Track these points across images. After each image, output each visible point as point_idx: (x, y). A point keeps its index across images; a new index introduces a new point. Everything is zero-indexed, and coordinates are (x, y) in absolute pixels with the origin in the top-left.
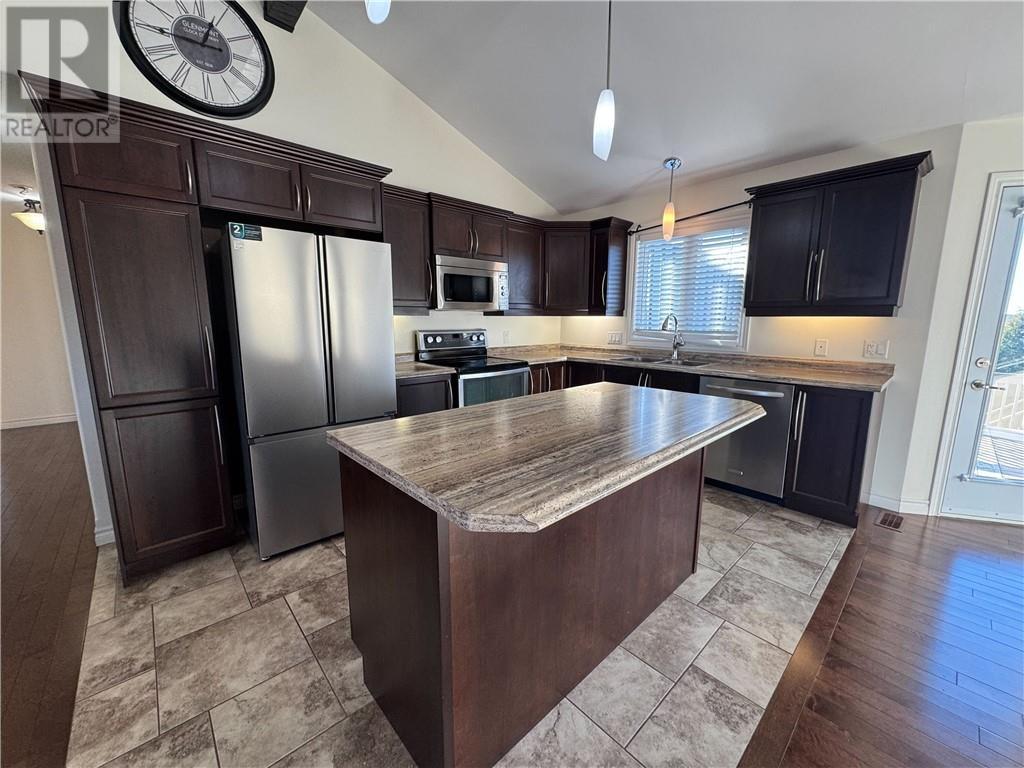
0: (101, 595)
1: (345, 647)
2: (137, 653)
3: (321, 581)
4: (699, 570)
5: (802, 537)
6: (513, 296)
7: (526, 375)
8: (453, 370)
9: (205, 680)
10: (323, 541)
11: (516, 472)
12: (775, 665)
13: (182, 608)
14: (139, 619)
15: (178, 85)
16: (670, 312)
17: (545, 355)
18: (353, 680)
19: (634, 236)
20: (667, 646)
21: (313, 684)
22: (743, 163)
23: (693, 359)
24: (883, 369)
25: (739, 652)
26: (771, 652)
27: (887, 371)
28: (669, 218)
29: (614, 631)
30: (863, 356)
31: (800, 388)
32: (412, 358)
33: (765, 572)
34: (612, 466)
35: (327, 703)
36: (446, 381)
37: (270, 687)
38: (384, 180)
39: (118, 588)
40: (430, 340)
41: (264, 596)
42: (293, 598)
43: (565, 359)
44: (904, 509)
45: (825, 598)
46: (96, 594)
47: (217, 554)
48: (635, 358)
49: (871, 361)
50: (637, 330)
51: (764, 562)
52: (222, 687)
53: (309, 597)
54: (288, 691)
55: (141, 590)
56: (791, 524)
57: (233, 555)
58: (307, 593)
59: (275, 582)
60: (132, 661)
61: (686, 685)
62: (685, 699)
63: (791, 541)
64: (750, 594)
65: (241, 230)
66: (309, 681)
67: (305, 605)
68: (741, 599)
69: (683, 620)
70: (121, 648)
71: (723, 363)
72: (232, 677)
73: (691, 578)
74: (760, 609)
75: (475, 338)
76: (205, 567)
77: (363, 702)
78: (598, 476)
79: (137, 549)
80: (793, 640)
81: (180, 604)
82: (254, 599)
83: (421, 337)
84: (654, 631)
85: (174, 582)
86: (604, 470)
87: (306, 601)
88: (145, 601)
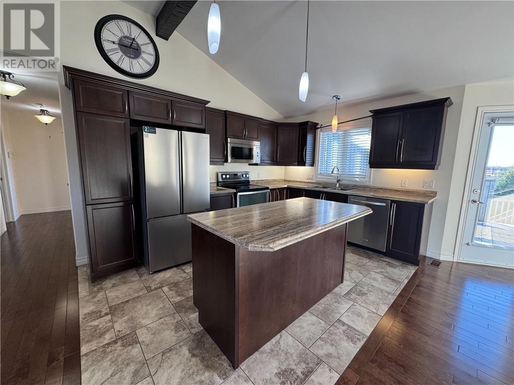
0: (82, 286)
1: (190, 308)
2: (102, 308)
3: (177, 282)
4: (345, 282)
5: (393, 269)
6: (263, 157)
7: (268, 194)
8: (235, 191)
9: (132, 319)
10: (177, 266)
11: (265, 231)
12: (374, 320)
13: (118, 291)
14: (100, 295)
15: (119, 65)
16: (336, 165)
17: (277, 184)
18: (194, 321)
19: (319, 130)
20: (328, 312)
21: (177, 322)
22: (369, 99)
23: (346, 187)
24: (432, 193)
25: (359, 315)
26: (373, 315)
27: (433, 194)
28: (335, 122)
29: (305, 305)
30: (423, 187)
31: (393, 201)
32: (216, 185)
33: (375, 284)
34: (303, 230)
35: (184, 329)
36: (231, 196)
37: (159, 323)
38: (206, 106)
39: (89, 283)
40: (224, 176)
41: (153, 288)
42: (166, 289)
43: (286, 186)
44: (442, 258)
45: (400, 295)
46: (80, 286)
47: (130, 270)
48: (319, 186)
49: (426, 190)
50: (320, 173)
51: (374, 279)
52: (139, 322)
53: (172, 289)
54: (167, 324)
55: (100, 284)
56: (389, 264)
57: (137, 271)
58: (171, 287)
59: (157, 282)
60: (100, 312)
61: (335, 327)
62: (335, 331)
63: (388, 271)
64: (367, 292)
65: (148, 129)
66: (175, 321)
67: (171, 292)
68: (361, 294)
69: (336, 302)
70: (94, 307)
71: (360, 189)
72: (143, 319)
73: (341, 285)
74: (371, 298)
75: (244, 176)
76: (126, 276)
77: (198, 329)
78: (297, 233)
79: (98, 266)
80: (384, 311)
81: (117, 290)
82: (148, 289)
83: (220, 175)
84: (323, 306)
85: (113, 281)
86: (300, 231)
87: (171, 290)
88: (102, 288)
